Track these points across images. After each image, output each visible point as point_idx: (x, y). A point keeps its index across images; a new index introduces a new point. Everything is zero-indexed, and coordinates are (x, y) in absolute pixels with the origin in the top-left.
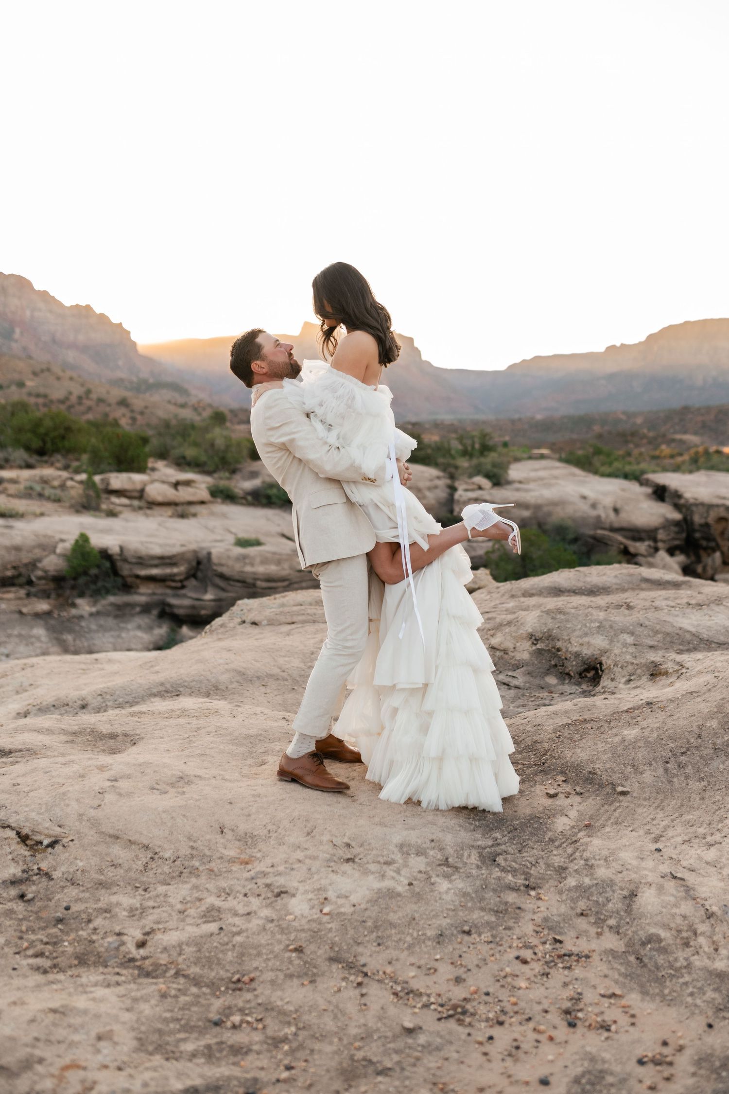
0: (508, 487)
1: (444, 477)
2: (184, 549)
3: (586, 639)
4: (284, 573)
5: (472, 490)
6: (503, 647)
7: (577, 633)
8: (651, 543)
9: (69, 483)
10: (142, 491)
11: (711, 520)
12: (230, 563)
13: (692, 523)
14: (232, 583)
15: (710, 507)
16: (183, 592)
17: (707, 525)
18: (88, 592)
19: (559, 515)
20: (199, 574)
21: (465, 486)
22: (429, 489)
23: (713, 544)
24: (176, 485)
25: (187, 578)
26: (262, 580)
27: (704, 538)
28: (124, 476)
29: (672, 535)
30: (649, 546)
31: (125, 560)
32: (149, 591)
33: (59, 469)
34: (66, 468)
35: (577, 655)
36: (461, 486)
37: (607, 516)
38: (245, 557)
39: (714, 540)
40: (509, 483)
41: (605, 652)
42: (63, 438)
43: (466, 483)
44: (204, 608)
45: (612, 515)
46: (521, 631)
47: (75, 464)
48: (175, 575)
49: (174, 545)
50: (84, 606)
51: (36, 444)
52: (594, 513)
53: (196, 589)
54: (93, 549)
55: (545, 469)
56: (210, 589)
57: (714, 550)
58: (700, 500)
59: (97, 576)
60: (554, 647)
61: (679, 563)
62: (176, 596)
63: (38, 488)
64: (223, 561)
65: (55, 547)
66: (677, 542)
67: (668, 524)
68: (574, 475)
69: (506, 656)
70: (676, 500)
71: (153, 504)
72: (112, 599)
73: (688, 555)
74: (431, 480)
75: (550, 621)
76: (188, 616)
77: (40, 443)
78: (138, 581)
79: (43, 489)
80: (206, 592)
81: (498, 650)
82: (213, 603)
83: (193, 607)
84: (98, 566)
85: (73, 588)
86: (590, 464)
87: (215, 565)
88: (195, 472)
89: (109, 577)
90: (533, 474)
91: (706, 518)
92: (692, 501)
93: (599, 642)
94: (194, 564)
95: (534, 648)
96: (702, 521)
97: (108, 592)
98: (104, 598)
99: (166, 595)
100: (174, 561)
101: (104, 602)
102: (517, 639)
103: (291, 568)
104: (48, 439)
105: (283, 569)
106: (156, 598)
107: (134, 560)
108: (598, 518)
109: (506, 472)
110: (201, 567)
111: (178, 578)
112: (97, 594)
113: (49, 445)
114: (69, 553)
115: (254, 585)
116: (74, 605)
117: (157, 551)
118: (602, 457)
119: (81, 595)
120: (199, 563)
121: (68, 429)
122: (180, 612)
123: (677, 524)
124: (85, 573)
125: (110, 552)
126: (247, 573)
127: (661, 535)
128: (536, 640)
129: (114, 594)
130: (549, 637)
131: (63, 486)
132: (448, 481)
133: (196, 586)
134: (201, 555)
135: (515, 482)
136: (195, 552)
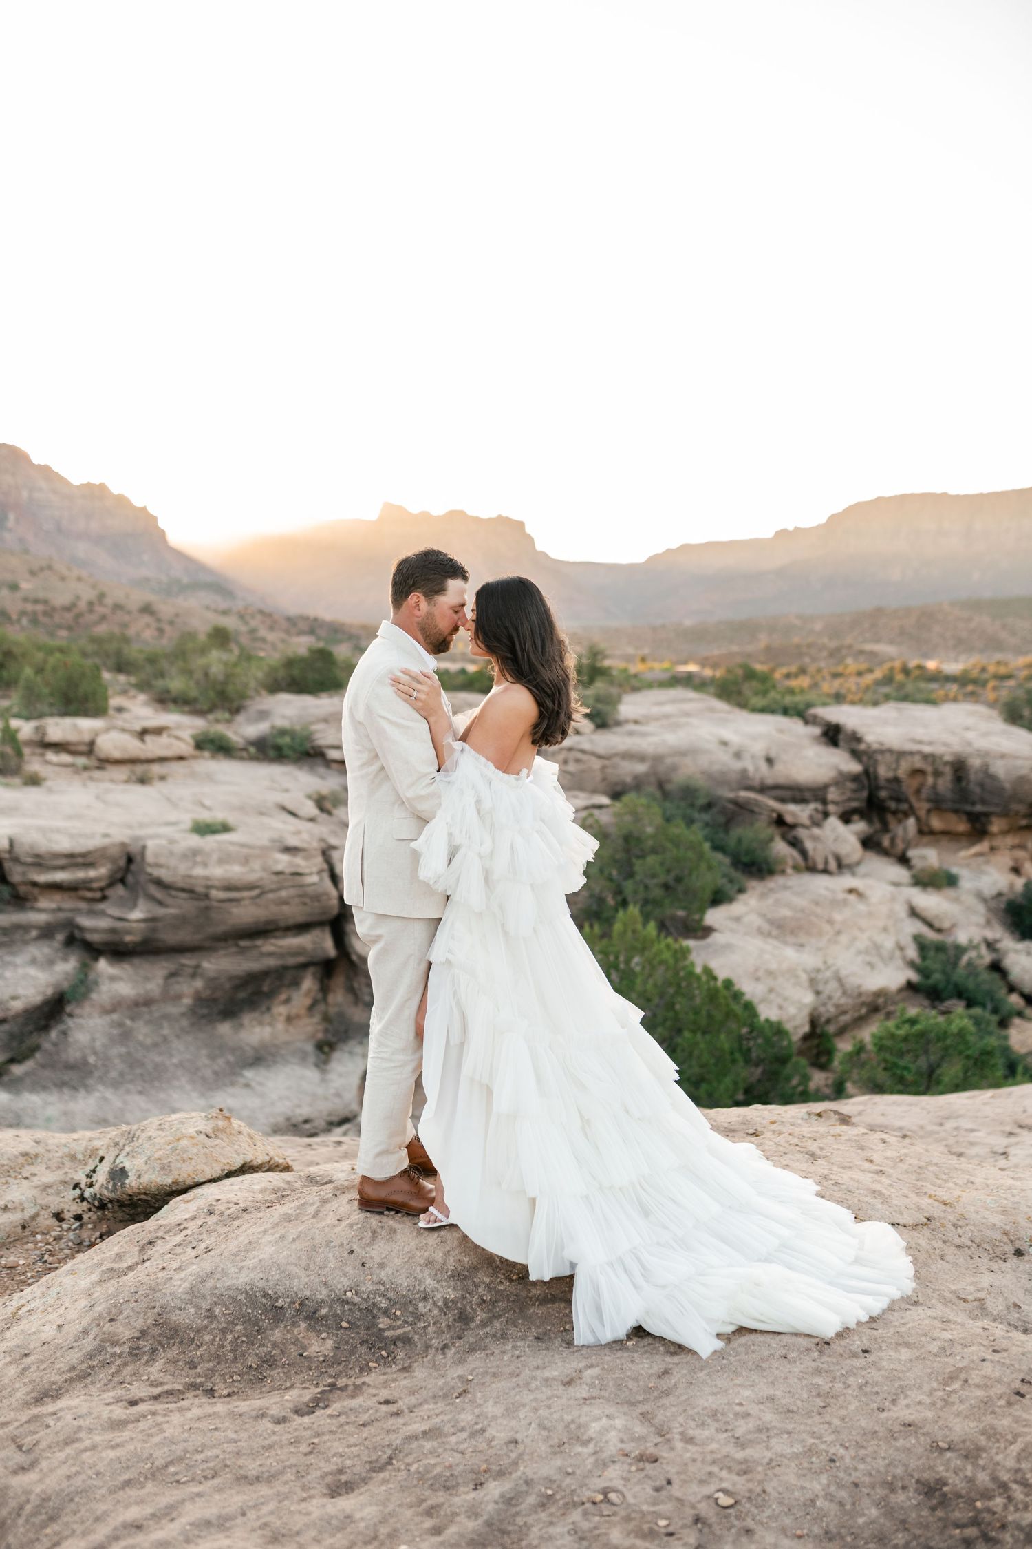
2: (107, 841)
4: (252, 877)
8: (819, 806)
10: (93, 743)
11: (902, 773)
12: (173, 862)
13: (876, 777)
14: (173, 893)
15: (901, 755)
16: (102, 906)
17: (896, 780)
19: (689, 771)
20: (130, 879)
23: (904, 806)
24: (143, 734)
25: (111, 884)
26: (217, 888)
27: (891, 798)
28: (69, 722)
29: (848, 794)
30: (816, 810)
31: (17, 860)
32: (54, 906)
37: (757, 769)
38: (195, 853)
39: (907, 800)
40: (619, 724)
44: (128, 932)
45: (764, 766)
48: (92, 880)
49: (92, 837)
52: (737, 765)
53: (122, 903)
55: (673, 701)
56: (141, 903)
57: (906, 815)
58: (887, 746)
61: (857, 834)
62: (91, 913)
64: (162, 860)
66: (855, 804)
67: (842, 779)
68: (712, 710)
70: (854, 745)
71: (104, 763)
73: (870, 821)
76: (106, 944)
78: (36, 891)
80: (134, 906)
82: (142, 925)
83: (113, 931)
86: (739, 693)
87: (150, 865)
90: (655, 710)
91: (895, 770)
92: (875, 746)
94: (122, 863)
96: (890, 774)
99: (77, 910)
100: (89, 859)
103: (265, 868)
105: (252, 871)
106: (62, 915)
107: (29, 860)
108: (744, 772)
109: (614, 709)
110: (133, 867)
111: (96, 885)
115: (207, 896)
117: (65, 846)
118: (754, 684)
120: (130, 860)
122: (94, 938)
123: (855, 778)
126: (196, 878)
127: (833, 794)
133: (121, 897)
134: (134, 849)
135: (627, 721)
136: (123, 845)
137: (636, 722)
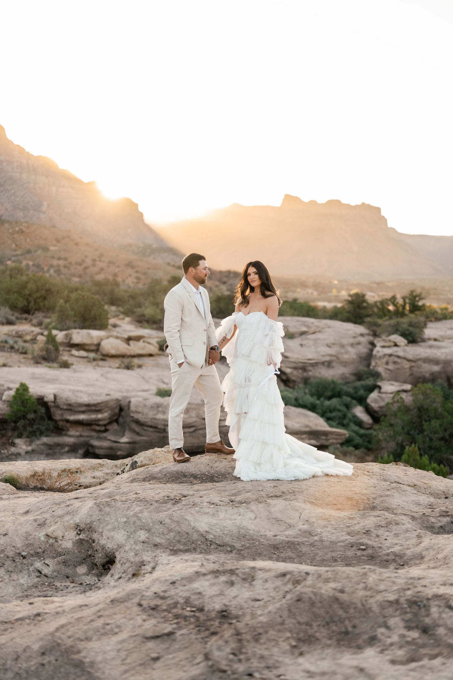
0: (422, 344)
1: (368, 335)
2: (108, 398)
3: (112, 533)
5: (389, 347)
6: (55, 534)
7: (109, 527)
9: (40, 338)
10: (99, 345)
12: (146, 411)
14: (145, 428)
16: (105, 434)
18: (25, 434)
20: (121, 420)
21: (382, 344)
22: (352, 345)
24: (129, 340)
25: (110, 423)
28: (85, 331)
31: (58, 407)
32: (78, 434)
33: (34, 326)
34: (40, 324)
35: (103, 548)
36: (379, 343)
38: (158, 406)
40: (424, 340)
41: (120, 547)
42: (45, 298)
43: (384, 340)
44: (120, 449)
46: (71, 522)
47: (47, 321)
48: (99, 420)
49: (100, 395)
50: (22, 445)
51: (21, 303)
53: (116, 433)
54: (31, 396)
56: (127, 433)
59: (33, 420)
60: (91, 539)
62: (99, 438)
63: (11, 342)
64: (140, 410)
65: (3, 394)
69: (56, 544)
71: (106, 357)
72: (45, 440)
74: (354, 337)
75: (97, 513)
77: (25, 303)
78: (68, 425)
79: (16, 342)
80: (123, 435)
81: (51, 537)
82: (127, 446)
83: (111, 448)
84: (35, 412)
85: (14, 429)
87: (133, 412)
88: (152, 329)
89: (44, 420)
90: (449, 333)
93: (120, 536)
94: (117, 411)
95: (78, 537)
97: (42, 434)
98: (39, 439)
99: (91, 437)
100: (99, 408)
101: (38, 442)
102: (67, 528)
103: (197, 416)
104: (31, 299)
105: (191, 417)
106: (82, 439)
107: (65, 407)
109: (422, 331)
110: (123, 413)
111: (101, 423)
112: (32, 435)
113: (32, 304)
114: (11, 399)
116: (13, 444)
117: (85, 399)
119: (20, 436)
120: (121, 409)
121: (49, 291)
122: (100, 452)
124: (24, 417)
125: (46, 399)
126: (159, 420)
128: (80, 530)
129: (47, 436)
130: (90, 529)
131: (34, 340)
132: (371, 338)
133: (116, 430)
134: (124, 403)
135: (429, 339)
136: (117, 400)
137: (435, 340)
